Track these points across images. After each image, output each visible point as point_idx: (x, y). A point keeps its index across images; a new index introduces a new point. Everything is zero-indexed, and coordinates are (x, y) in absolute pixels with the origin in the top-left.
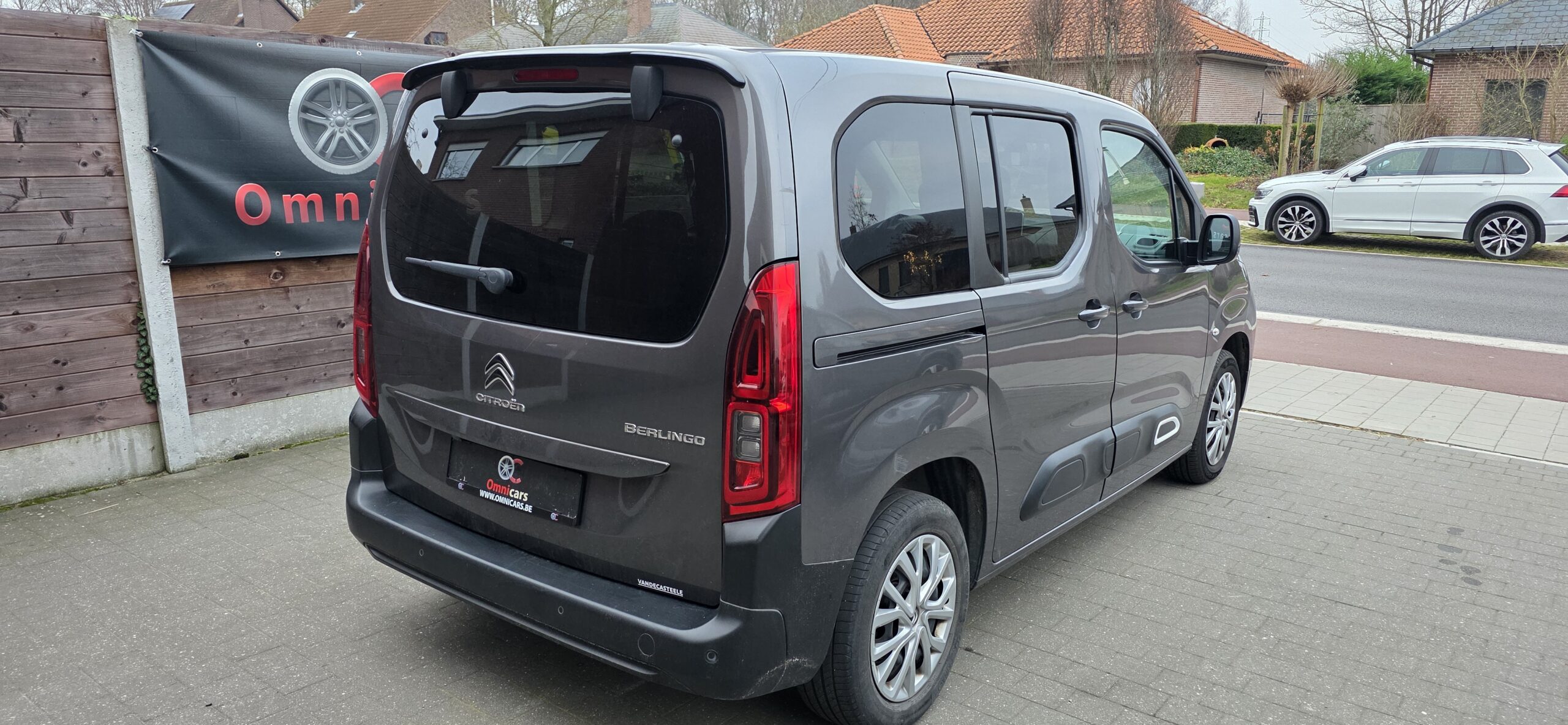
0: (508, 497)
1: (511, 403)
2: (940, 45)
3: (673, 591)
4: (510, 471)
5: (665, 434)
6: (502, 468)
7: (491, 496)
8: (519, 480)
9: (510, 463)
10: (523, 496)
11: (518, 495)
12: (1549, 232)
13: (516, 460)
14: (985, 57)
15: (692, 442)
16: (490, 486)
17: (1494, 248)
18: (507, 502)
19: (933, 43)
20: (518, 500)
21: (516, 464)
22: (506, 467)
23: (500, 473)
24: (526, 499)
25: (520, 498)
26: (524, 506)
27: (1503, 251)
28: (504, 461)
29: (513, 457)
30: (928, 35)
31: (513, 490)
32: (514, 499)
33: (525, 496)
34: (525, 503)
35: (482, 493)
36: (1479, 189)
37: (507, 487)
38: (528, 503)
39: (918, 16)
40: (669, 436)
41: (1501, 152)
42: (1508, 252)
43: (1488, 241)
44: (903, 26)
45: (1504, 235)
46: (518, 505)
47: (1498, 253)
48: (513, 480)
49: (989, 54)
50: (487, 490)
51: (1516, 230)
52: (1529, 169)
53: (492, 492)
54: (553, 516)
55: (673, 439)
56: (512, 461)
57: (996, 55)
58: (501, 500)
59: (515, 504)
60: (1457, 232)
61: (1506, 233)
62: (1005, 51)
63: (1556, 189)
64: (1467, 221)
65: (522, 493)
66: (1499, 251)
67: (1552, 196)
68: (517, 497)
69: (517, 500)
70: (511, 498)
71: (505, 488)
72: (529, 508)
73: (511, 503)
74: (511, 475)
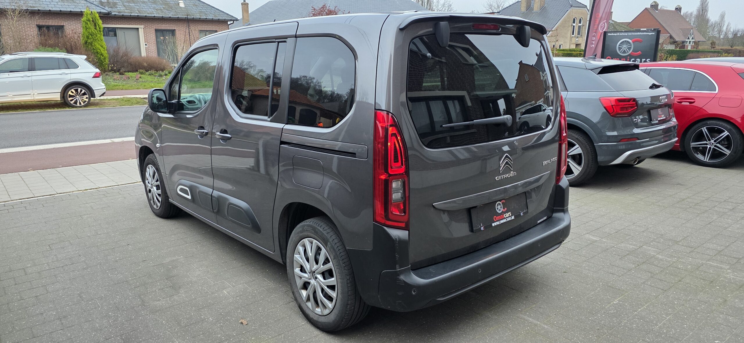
0: (505, 218)
1: (512, 174)
3: (545, 218)
4: (501, 207)
6: (498, 208)
7: (498, 223)
8: (506, 209)
10: (509, 214)
11: (507, 215)
12: (97, 93)
13: (502, 201)
15: (555, 160)
16: (495, 219)
17: (76, 103)
18: (505, 221)
20: (509, 217)
21: (503, 203)
23: (498, 211)
26: (511, 218)
27: (80, 103)
28: (498, 205)
29: (500, 201)
31: (505, 214)
32: (507, 218)
34: (511, 216)
35: (493, 225)
36: (60, 76)
40: (551, 161)
41: (64, 59)
42: (82, 104)
43: (72, 100)
45: (78, 96)
46: (509, 219)
47: (78, 105)
48: (504, 210)
50: (495, 222)
51: (82, 94)
52: (79, 66)
53: (497, 221)
54: (522, 214)
56: (501, 203)
58: (502, 221)
59: (508, 220)
60: (57, 97)
61: (79, 95)
63: (93, 75)
64: (60, 92)
66: (78, 103)
67: (93, 77)
69: (508, 217)
71: (502, 216)
72: (513, 218)
73: (507, 220)
74: (502, 209)
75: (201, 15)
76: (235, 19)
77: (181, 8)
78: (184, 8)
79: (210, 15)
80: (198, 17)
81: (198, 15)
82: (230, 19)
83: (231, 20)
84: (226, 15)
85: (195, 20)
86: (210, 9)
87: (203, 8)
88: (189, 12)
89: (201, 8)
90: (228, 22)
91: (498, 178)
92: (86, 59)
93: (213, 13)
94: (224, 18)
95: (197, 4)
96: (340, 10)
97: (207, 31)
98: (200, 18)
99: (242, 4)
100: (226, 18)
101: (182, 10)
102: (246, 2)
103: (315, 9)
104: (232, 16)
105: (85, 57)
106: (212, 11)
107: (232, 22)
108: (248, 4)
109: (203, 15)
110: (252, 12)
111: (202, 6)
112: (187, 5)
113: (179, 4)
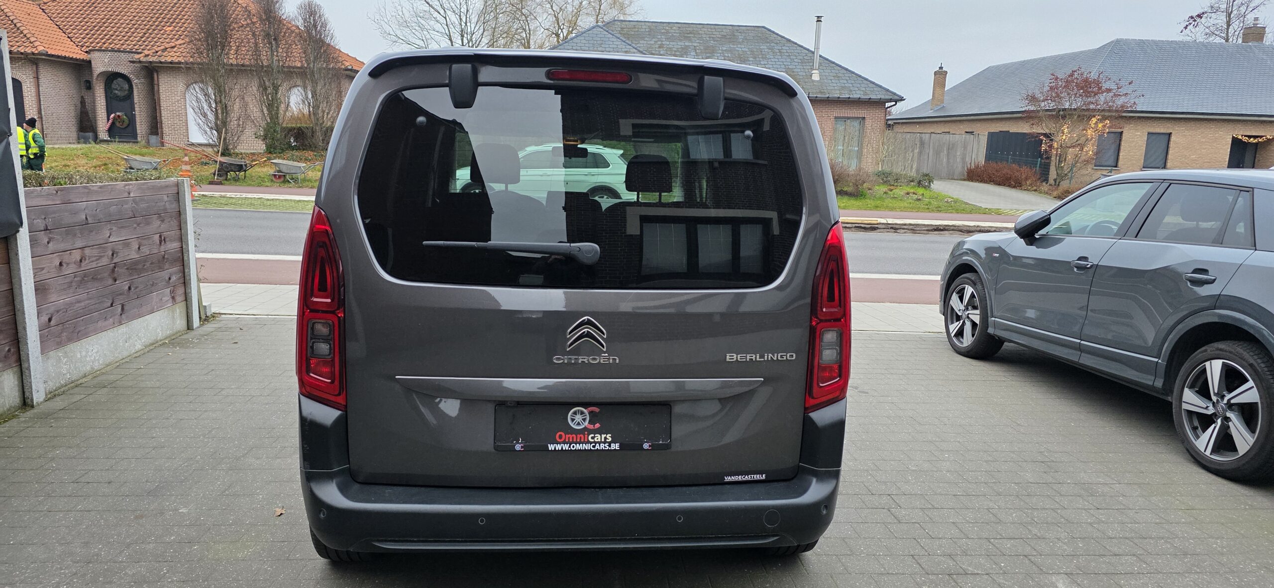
0: (589, 442)
1: (603, 359)
2: (78, 40)
3: (757, 477)
4: (584, 419)
5: (762, 356)
6: (573, 419)
7: (566, 447)
8: (598, 425)
9: (582, 413)
10: (606, 438)
11: (598, 438)
13: (589, 409)
14: (137, 56)
15: (785, 359)
16: (560, 438)
18: (587, 447)
19: (68, 37)
20: (602, 441)
21: (591, 413)
22: (578, 418)
23: (572, 425)
24: (610, 439)
25: (603, 440)
26: (610, 446)
28: (575, 413)
29: (585, 406)
30: (60, 28)
31: (592, 435)
32: (596, 443)
33: (608, 437)
34: (610, 443)
35: (551, 447)
37: (584, 435)
38: (614, 441)
39: (43, 9)
40: (766, 357)
44: (30, 17)
46: (601, 447)
48: (591, 427)
49: (141, 53)
50: (558, 443)
53: (564, 443)
54: (646, 446)
55: (770, 359)
56: (585, 411)
57: (148, 55)
58: (578, 447)
59: (597, 447)
62: (157, 52)
65: (603, 436)
68: (599, 440)
69: (599, 443)
70: (591, 443)
71: (582, 436)
72: (615, 446)
73: (594, 447)
74: (586, 423)
75: (842, 92)
76: (898, 98)
77: (813, 81)
78: (817, 81)
79: (858, 92)
80: (836, 96)
81: (838, 92)
82: (890, 97)
83: (891, 100)
84: (884, 92)
85: (831, 100)
86: (860, 82)
87: (849, 81)
88: (825, 88)
89: (845, 82)
90: (887, 104)
91: (558, 359)
92: (622, 155)
93: (864, 89)
94: (879, 97)
95: (840, 75)
96: (1109, 79)
97: (849, 118)
98: (839, 97)
99: (936, 73)
100: (883, 97)
101: (814, 85)
102: (944, 69)
103: (1057, 78)
104: (895, 94)
105: (621, 152)
106: (863, 85)
107: (894, 103)
108: (946, 72)
109: (846, 92)
110: (954, 87)
111: (848, 78)
112: (825, 78)
113: (811, 76)
